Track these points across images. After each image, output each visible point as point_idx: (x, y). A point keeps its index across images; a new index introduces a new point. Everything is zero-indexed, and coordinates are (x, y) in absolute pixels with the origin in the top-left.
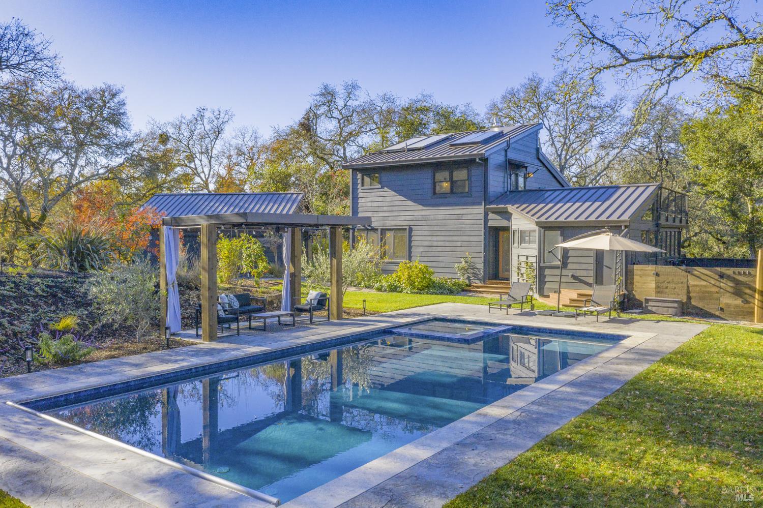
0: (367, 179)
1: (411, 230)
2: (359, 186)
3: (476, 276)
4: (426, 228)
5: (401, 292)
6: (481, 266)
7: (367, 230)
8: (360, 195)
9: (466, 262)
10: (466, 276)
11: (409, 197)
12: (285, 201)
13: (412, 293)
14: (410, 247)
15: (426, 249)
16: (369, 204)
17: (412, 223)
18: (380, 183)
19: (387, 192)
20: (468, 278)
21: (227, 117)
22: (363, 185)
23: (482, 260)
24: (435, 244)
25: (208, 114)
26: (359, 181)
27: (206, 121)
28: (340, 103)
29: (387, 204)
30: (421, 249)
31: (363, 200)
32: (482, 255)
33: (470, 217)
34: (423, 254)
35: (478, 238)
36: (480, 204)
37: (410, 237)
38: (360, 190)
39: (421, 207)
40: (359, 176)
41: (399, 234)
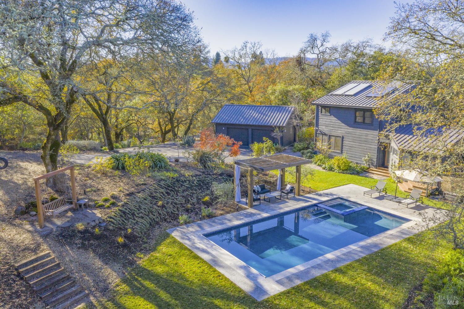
0: (323, 110)
1: (343, 138)
2: (320, 113)
3: (372, 164)
4: (351, 138)
5: (334, 171)
6: (375, 160)
7: (323, 134)
8: (320, 117)
9: (368, 157)
10: (368, 164)
11: (343, 122)
12: (285, 111)
13: (339, 172)
14: (342, 146)
15: (350, 148)
16: (324, 122)
17: (344, 135)
18: (330, 113)
19: (333, 118)
20: (369, 165)
21: (258, 46)
22: (321, 113)
23: (376, 157)
24: (354, 146)
25: (249, 45)
26: (320, 110)
27: (248, 48)
28: (319, 43)
29: (332, 123)
30: (347, 147)
31: (321, 120)
32: (376, 155)
33: (372, 136)
34: (348, 150)
35: (375, 147)
36: (377, 130)
37: (343, 141)
38: (320, 115)
39: (348, 128)
40: (320, 108)
41: (338, 138)
